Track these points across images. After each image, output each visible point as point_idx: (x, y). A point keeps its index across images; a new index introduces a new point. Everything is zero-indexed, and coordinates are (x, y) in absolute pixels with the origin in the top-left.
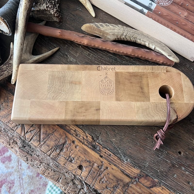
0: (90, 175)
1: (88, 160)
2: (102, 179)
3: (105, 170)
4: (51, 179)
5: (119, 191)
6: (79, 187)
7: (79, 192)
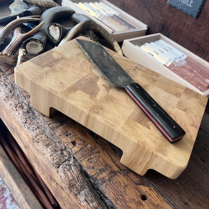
1: (84, 140)
2: (91, 159)
3: (97, 152)
4: (42, 142)
5: (104, 175)
6: (66, 158)
7: (64, 162)
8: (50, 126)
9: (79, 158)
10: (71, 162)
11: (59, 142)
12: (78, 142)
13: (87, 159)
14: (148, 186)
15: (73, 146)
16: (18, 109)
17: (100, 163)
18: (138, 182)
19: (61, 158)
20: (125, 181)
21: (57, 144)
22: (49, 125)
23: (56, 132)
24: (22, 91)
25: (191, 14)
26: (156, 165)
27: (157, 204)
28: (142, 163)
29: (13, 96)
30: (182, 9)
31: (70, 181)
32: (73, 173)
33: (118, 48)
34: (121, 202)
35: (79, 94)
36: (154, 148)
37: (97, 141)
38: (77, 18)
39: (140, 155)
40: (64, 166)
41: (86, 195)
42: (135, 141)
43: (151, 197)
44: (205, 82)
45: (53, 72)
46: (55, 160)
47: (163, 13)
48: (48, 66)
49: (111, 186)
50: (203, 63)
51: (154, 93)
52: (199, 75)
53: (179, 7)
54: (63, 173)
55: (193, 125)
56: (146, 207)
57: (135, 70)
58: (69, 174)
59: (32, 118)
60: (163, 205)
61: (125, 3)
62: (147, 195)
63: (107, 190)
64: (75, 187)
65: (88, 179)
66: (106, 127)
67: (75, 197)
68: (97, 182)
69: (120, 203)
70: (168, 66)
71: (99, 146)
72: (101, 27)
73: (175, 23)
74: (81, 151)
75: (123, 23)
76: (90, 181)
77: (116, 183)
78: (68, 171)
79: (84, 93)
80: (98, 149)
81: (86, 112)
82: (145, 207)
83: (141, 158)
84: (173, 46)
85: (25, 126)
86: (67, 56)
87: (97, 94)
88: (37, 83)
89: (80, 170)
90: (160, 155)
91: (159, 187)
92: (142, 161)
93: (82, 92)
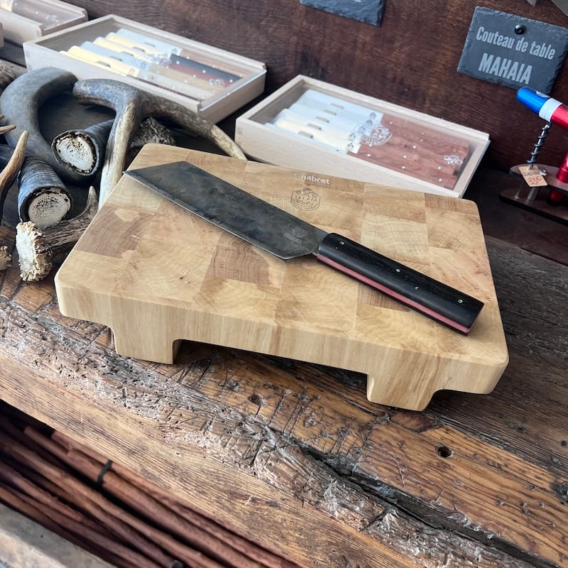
0: (280, 412)
1: (271, 384)
2: (308, 417)
3: (311, 400)
4: (187, 425)
5: (351, 439)
6: (258, 437)
7: (259, 446)
8: (184, 382)
9: (283, 426)
10: (273, 442)
11: (223, 411)
12: (261, 394)
13: (301, 421)
14: (441, 426)
15: (258, 407)
16: (84, 373)
17: (330, 421)
18: (418, 427)
19: (247, 440)
20: (396, 435)
21: (221, 414)
22: (179, 381)
23: (204, 392)
24: (69, 324)
25: (365, 19)
26: (450, 378)
27: (472, 453)
28: (419, 386)
29: (56, 346)
30: (341, 11)
31: (293, 482)
32: (290, 462)
33: (227, 141)
34: (408, 479)
35: (233, 288)
36: (436, 346)
37: (299, 377)
38: (92, 93)
39: (413, 371)
40: (263, 456)
41: (337, 495)
42: (396, 348)
43: (456, 446)
44: (445, 165)
45: (147, 257)
46: (237, 452)
47: (295, 28)
48: (126, 248)
49: (376, 457)
50: (421, 121)
51: (373, 230)
52: (426, 151)
53: (332, 7)
54: (269, 471)
55: (478, 273)
56: (458, 467)
57: (308, 189)
58: (284, 468)
59: (130, 381)
60: (483, 449)
61: (187, 18)
62: (446, 443)
63: (373, 468)
64: (307, 488)
65: (322, 461)
66: (326, 339)
67: (317, 509)
68: (343, 460)
69: (408, 481)
70: (355, 151)
71: (309, 386)
72: (168, 103)
73: (332, 45)
74: (278, 410)
75: (204, 72)
76: (326, 464)
77: (381, 445)
78: (277, 461)
79: (243, 283)
80: (311, 392)
81: (272, 323)
82: (455, 469)
83: (415, 376)
84: (342, 99)
85: (127, 405)
86: (148, 207)
87: (267, 274)
88: (129, 298)
89: (300, 451)
90: (456, 356)
91: (461, 419)
92: (418, 381)
93: (235, 282)
